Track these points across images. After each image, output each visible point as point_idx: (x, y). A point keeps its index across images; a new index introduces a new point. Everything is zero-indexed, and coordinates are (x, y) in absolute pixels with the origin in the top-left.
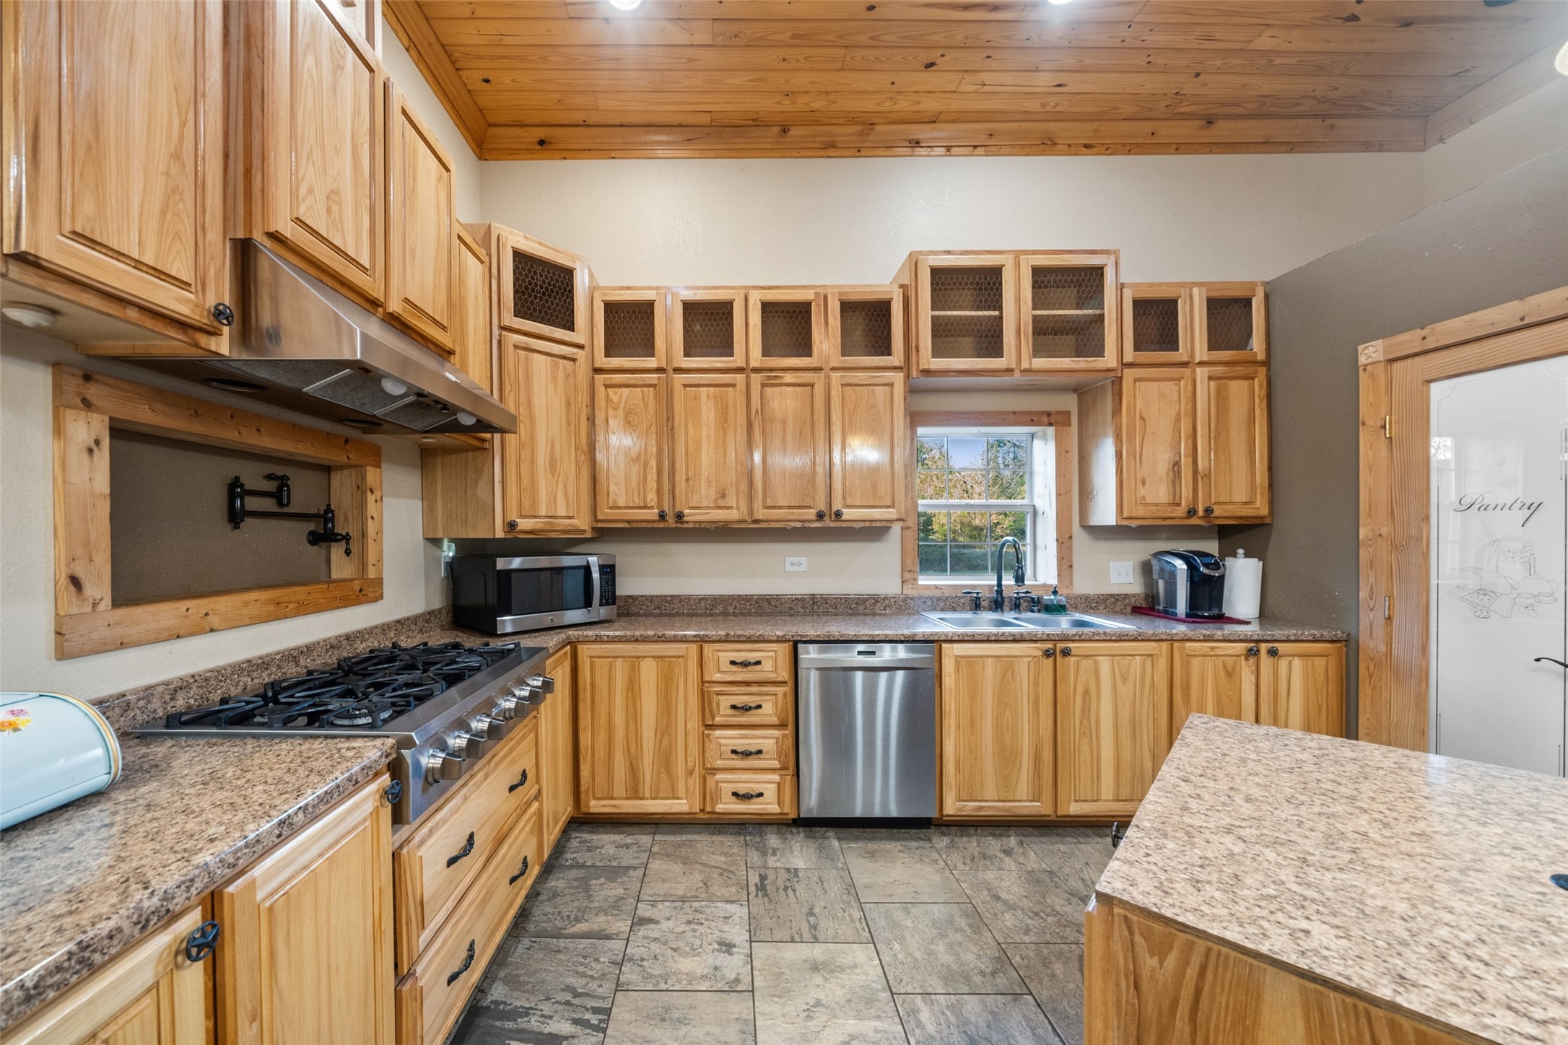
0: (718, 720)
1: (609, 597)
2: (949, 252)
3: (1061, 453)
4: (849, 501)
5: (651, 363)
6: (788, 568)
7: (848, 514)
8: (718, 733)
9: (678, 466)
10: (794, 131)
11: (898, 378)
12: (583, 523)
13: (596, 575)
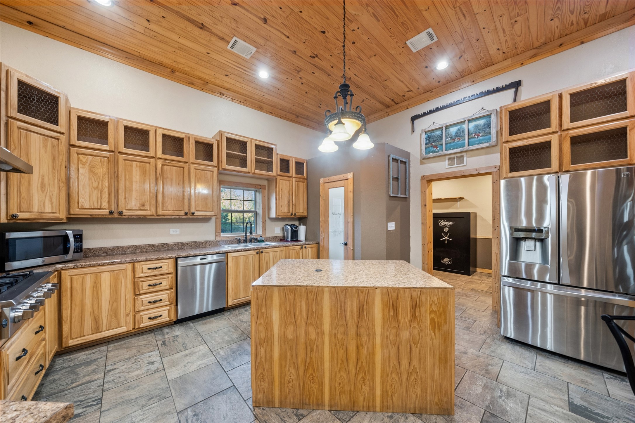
0: (142, 292)
2: (232, 134)
3: (263, 197)
4: (197, 209)
5: (106, 147)
6: (171, 233)
7: (197, 213)
8: (141, 297)
9: (120, 192)
10: (177, 73)
11: (215, 170)
13: (72, 239)
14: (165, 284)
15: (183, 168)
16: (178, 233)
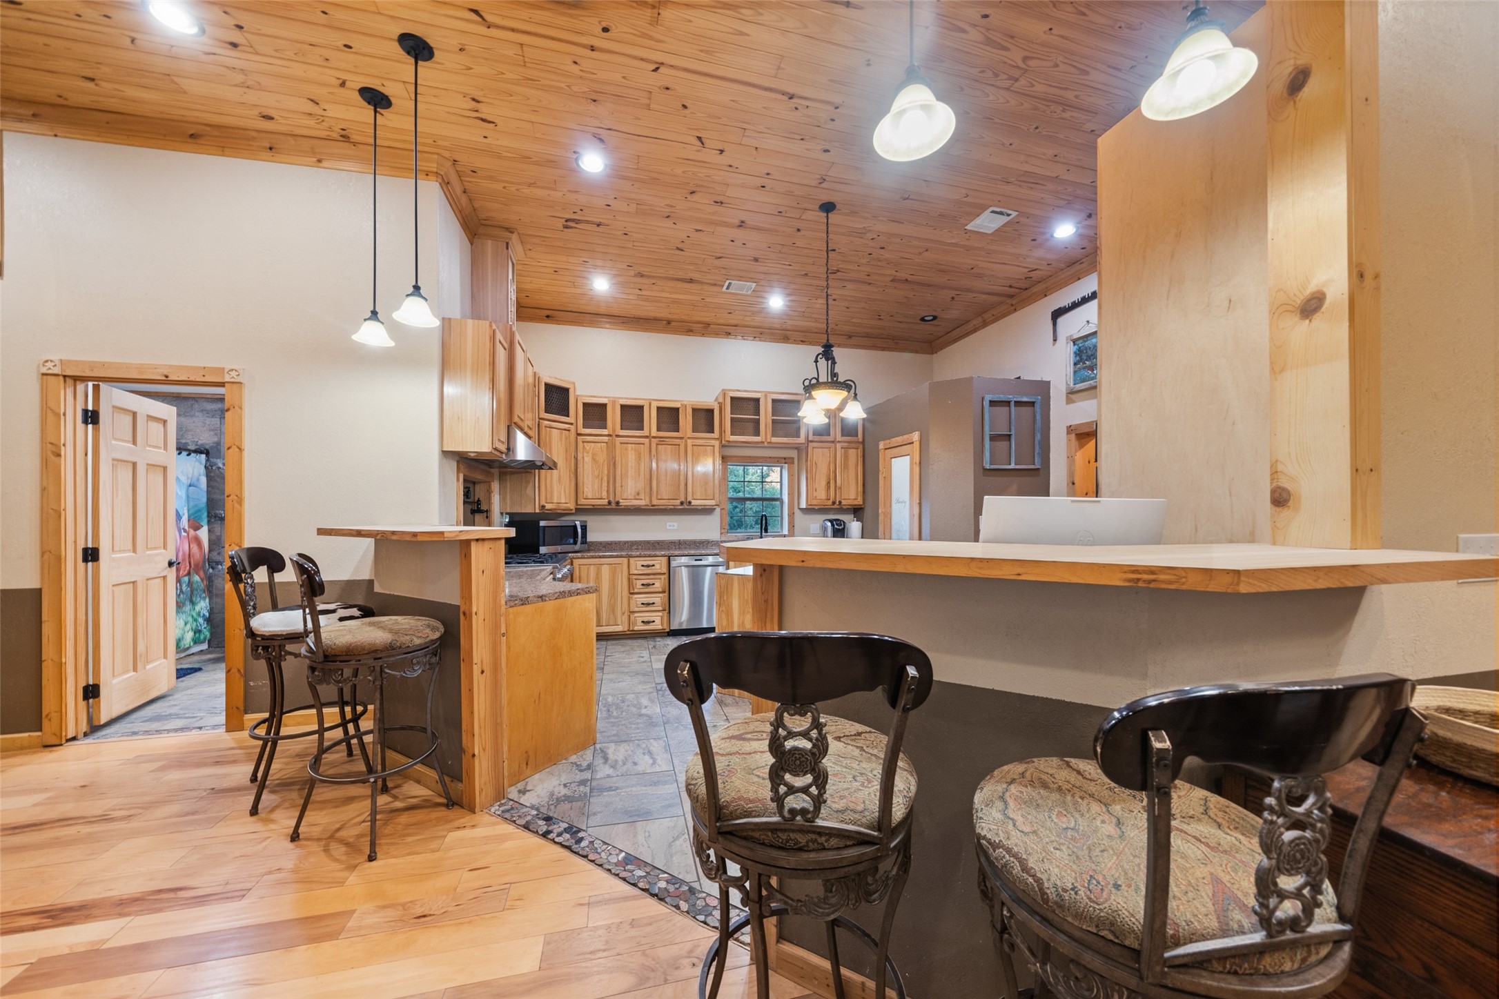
0: (636, 591)
1: (584, 541)
2: (738, 391)
3: (791, 476)
4: (695, 497)
5: (605, 432)
6: (668, 528)
7: (694, 502)
8: (636, 596)
9: (617, 480)
10: (673, 324)
11: (717, 443)
12: (572, 506)
13: (579, 530)
14: (659, 585)
15: (679, 445)
16: (676, 527)
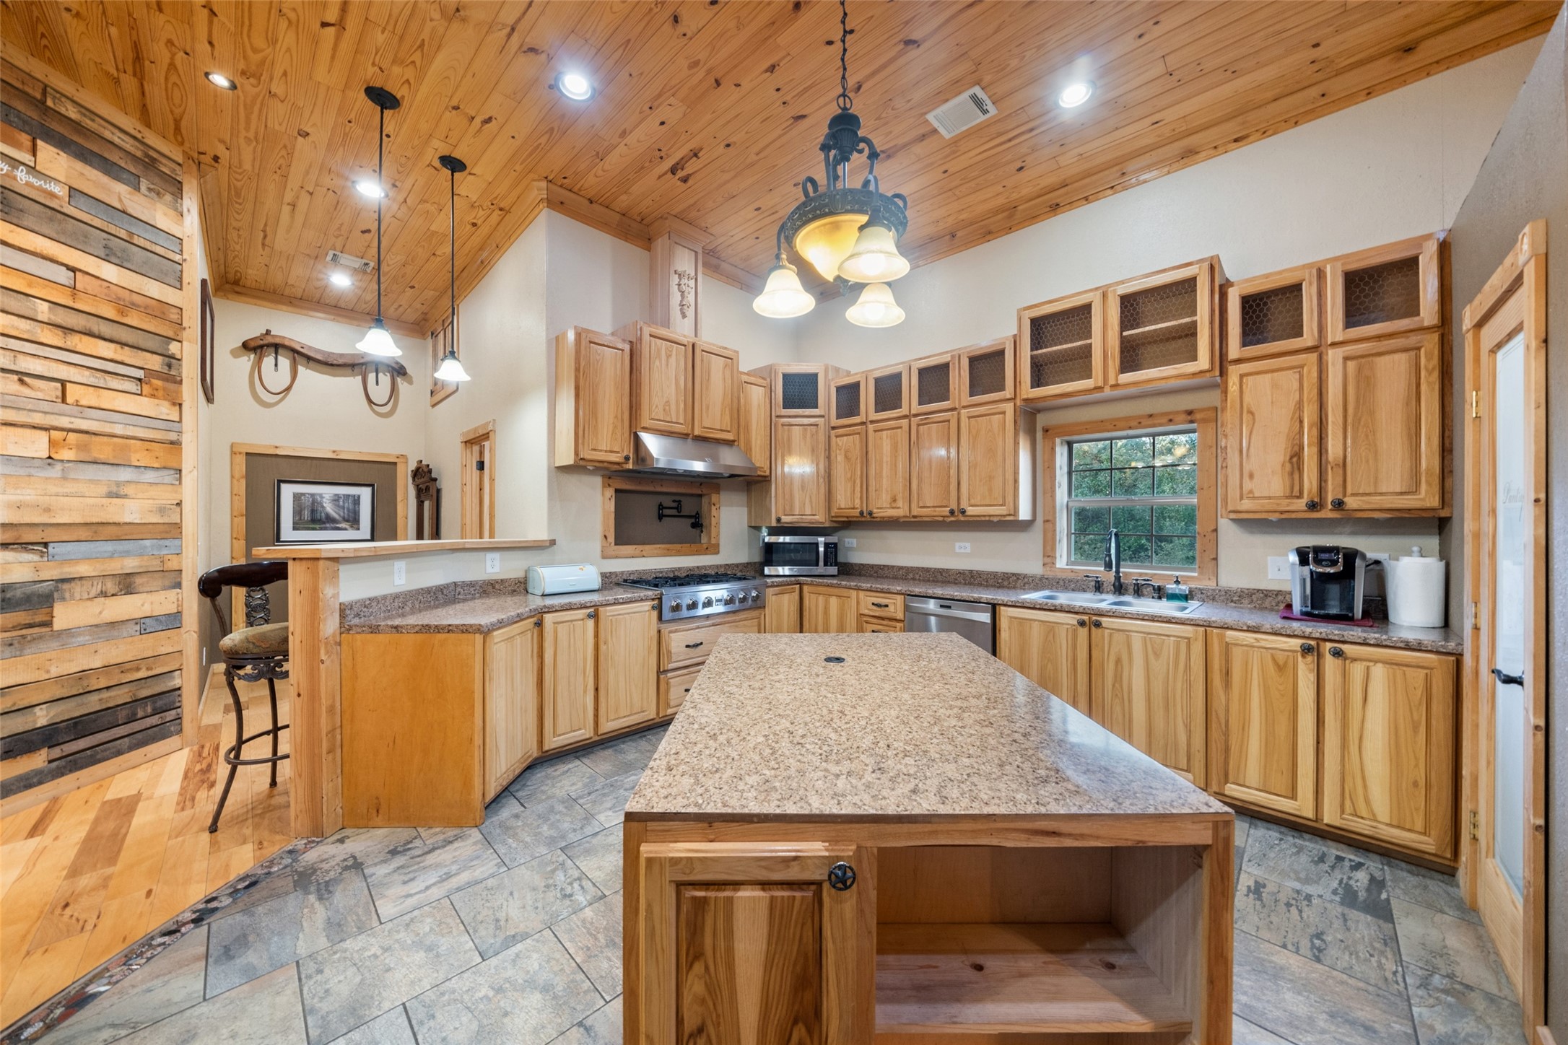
1: (832, 562)
2: (1045, 303)
3: (1205, 449)
4: (973, 502)
5: (857, 420)
6: (957, 550)
7: (970, 511)
9: (870, 482)
10: (959, 234)
11: (1008, 407)
12: (824, 518)
13: (821, 549)
15: (949, 421)
16: (968, 550)
